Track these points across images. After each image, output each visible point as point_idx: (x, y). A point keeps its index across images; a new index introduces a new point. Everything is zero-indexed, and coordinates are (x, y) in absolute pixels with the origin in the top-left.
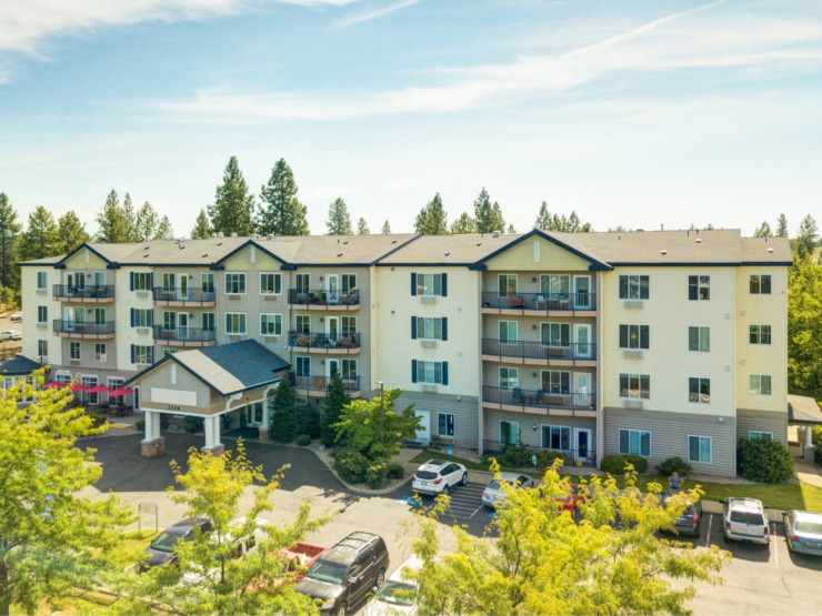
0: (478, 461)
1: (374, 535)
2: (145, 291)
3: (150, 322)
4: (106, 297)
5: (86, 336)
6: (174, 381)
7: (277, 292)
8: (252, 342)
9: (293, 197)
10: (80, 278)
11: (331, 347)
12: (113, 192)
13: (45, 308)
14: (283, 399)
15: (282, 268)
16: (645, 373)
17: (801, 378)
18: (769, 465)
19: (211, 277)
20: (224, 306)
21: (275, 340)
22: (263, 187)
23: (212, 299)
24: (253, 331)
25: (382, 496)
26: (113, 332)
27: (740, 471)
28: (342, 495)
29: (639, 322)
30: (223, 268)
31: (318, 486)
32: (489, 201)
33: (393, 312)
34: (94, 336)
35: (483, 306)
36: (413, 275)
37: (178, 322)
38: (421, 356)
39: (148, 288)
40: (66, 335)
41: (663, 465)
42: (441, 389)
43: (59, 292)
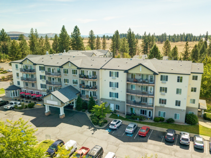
0: (125, 117)
1: (100, 147)
2: (43, 71)
3: (45, 79)
4: (33, 72)
5: (29, 82)
6: (52, 99)
7: (76, 74)
8: (71, 86)
9: (80, 36)
10: (27, 67)
11: (90, 89)
12: (32, 29)
13: (18, 73)
14: (78, 101)
15: (77, 69)
16: (165, 98)
17: (204, 93)
18: (192, 121)
19: (59, 69)
20: (63, 77)
21: (76, 86)
22: (72, 33)
23: (60, 75)
24: (71, 83)
25: (102, 129)
26: (36, 81)
27: (186, 122)
28: (93, 128)
29: (165, 87)
30: (62, 67)
31: (87, 125)
32: (131, 31)
33: (105, 80)
34: (31, 82)
35: (127, 81)
36: (110, 72)
37: (52, 79)
38: (112, 91)
39: (44, 70)
40: (24, 81)
41: (168, 120)
42: (117, 99)
43: (21, 70)
